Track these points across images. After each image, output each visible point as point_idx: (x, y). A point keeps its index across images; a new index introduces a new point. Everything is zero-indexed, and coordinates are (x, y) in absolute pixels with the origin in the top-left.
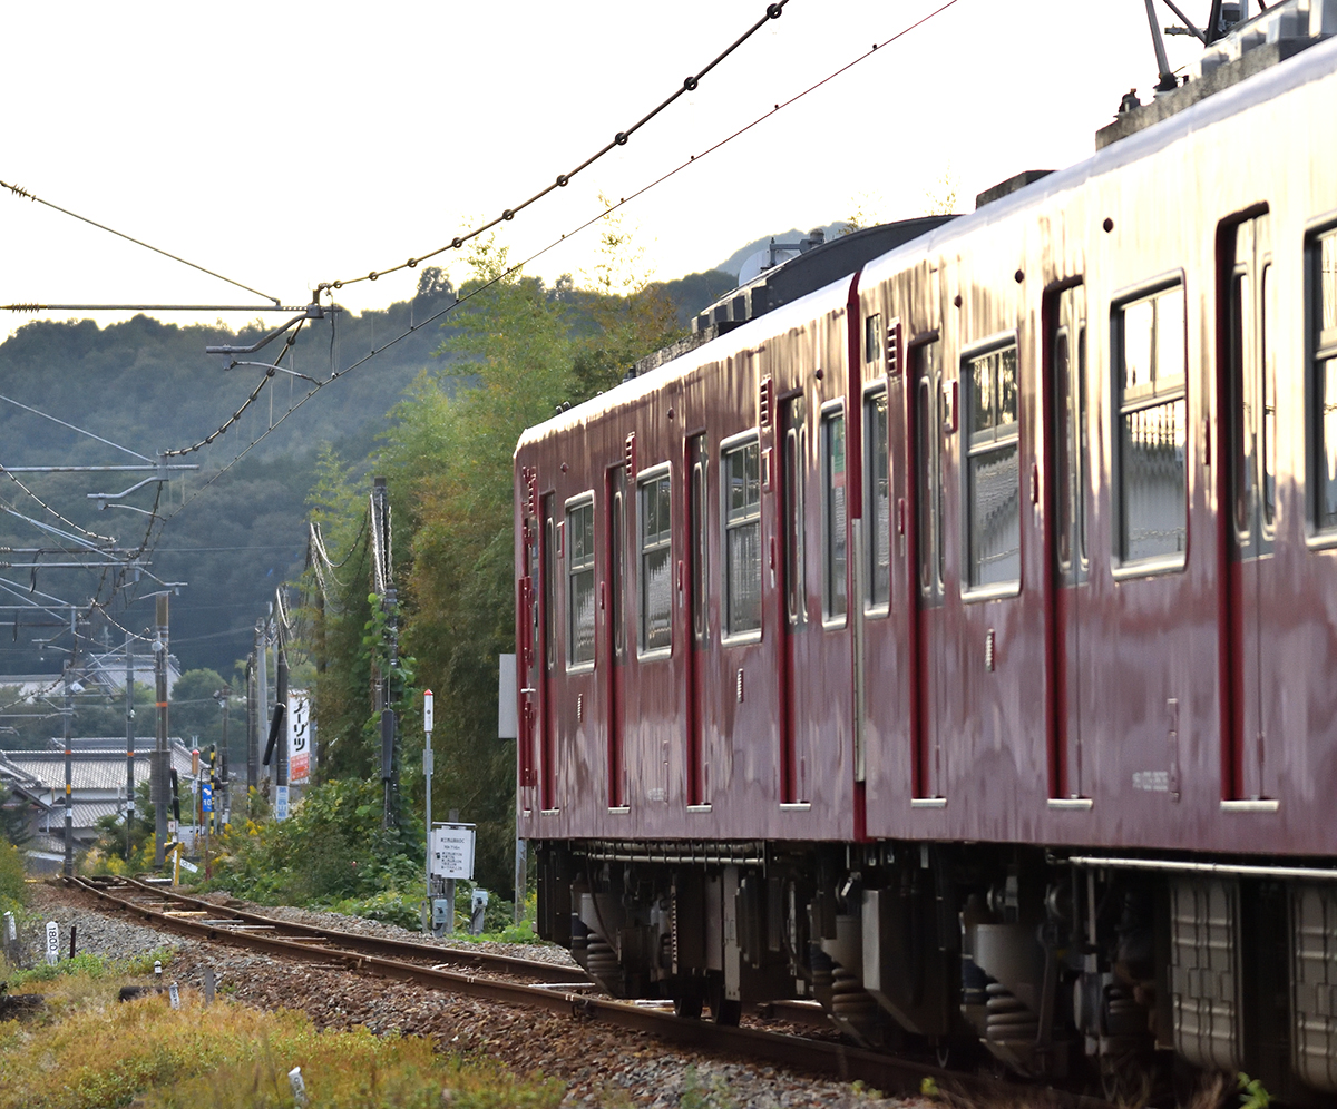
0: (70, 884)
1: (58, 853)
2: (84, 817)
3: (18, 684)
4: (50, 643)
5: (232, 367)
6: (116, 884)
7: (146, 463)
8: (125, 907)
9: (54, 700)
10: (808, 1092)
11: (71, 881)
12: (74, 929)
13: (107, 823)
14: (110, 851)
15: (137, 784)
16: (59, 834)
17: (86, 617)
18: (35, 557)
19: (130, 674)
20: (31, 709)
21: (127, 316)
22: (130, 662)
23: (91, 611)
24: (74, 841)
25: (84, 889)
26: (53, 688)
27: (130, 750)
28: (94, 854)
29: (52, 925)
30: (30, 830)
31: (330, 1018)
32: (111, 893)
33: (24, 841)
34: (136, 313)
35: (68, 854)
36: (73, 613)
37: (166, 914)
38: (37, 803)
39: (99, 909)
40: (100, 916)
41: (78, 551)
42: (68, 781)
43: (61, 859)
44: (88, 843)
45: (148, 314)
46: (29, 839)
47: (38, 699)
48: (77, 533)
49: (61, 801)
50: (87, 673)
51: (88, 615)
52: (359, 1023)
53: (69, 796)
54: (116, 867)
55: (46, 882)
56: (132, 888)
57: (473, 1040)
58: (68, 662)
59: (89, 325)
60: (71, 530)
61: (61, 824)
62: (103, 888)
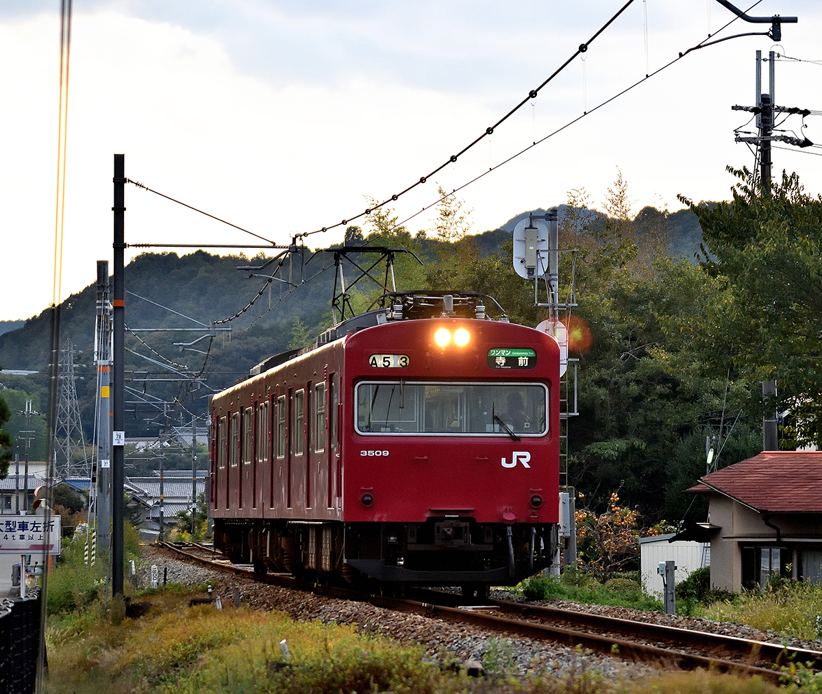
0: (162, 546)
1: (156, 530)
2: (170, 512)
3: (135, 443)
4: (153, 421)
5: (250, 277)
6: (187, 546)
7: (204, 327)
8: (192, 558)
9: (154, 450)
10: (549, 653)
11: (163, 544)
12: (166, 569)
13: (182, 514)
14: (184, 529)
15: (197, 495)
16: (157, 520)
17: (171, 408)
18: (145, 376)
19: (194, 437)
20: (142, 456)
21: (193, 251)
22: (194, 431)
23: (175, 404)
24: (165, 524)
25: (170, 549)
26: (154, 444)
27: (195, 476)
28: (175, 530)
29: (154, 566)
30: (142, 518)
31: (300, 615)
32: (184, 551)
33: (138, 524)
34: (198, 249)
35: (161, 530)
36: (165, 405)
37: (213, 561)
38: (145, 504)
39: (178, 559)
40: (179, 562)
41: (168, 372)
42: (162, 493)
43: (158, 533)
44: (172, 525)
45: (204, 249)
46: (141, 523)
47: (145, 450)
48: (168, 363)
49: (158, 503)
50: (171, 437)
51: (173, 406)
52: (315, 617)
53: (162, 500)
54: (187, 537)
55: (150, 545)
56: (194, 548)
57: (374, 627)
58: (161, 431)
59: (173, 255)
60: (164, 362)
61: (158, 515)
62: (180, 548)
